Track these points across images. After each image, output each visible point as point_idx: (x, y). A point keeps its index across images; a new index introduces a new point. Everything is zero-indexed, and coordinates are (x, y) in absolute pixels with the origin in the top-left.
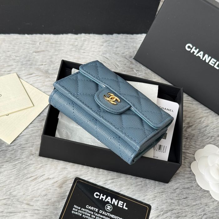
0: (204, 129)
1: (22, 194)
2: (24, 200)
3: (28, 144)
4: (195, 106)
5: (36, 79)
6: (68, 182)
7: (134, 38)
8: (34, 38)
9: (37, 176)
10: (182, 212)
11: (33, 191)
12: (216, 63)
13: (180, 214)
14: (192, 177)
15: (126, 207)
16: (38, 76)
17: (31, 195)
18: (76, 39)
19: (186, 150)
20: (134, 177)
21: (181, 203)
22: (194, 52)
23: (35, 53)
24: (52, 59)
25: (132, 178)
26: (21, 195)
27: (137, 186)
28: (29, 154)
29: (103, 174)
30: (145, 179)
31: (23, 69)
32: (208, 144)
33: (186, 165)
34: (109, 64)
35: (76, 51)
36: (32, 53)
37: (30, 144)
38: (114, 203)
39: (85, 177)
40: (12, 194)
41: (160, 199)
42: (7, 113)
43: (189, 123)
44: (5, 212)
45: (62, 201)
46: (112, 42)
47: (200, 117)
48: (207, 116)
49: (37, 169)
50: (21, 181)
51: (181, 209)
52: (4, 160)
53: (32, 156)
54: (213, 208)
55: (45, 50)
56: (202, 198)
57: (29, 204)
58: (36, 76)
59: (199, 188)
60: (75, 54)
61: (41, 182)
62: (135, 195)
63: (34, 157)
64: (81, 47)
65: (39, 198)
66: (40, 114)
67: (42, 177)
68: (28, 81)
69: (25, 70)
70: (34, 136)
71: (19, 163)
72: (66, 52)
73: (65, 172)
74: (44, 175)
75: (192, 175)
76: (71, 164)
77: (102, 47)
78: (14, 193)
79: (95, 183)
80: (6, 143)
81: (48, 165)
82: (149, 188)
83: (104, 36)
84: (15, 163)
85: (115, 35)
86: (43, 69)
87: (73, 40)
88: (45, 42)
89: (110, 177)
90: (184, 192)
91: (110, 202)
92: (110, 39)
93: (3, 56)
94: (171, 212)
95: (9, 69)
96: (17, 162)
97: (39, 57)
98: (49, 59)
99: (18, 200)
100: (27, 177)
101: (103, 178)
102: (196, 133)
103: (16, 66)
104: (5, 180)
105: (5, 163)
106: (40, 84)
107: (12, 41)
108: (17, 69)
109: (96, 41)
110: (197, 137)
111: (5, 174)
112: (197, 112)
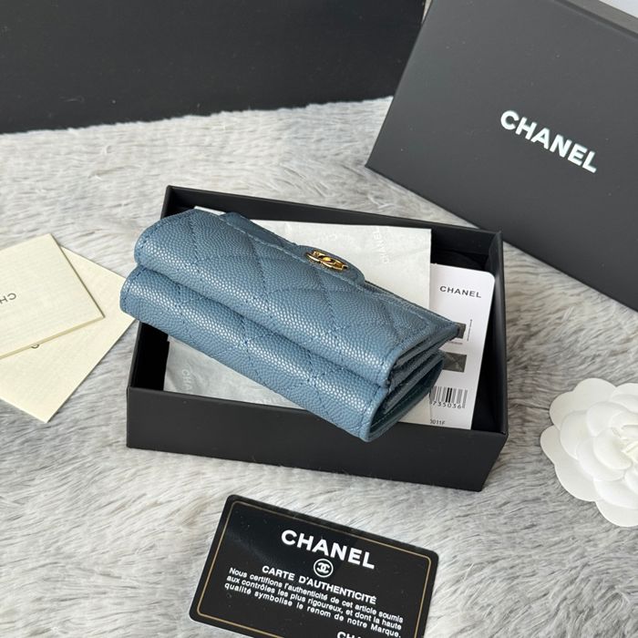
0: (573, 338)
1: (87, 549)
2: (96, 564)
3: (96, 418)
4: (544, 279)
5: (104, 245)
6: (208, 510)
7: (365, 111)
8: (91, 136)
9: (124, 500)
10: (523, 563)
11: (119, 538)
12: (586, 156)
13: (517, 568)
14: (545, 470)
15: (369, 562)
16: (110, 237)
17: (112, 550)
18: (207, 129)
19: (525, 398)
20: (386, 483)
21: (518, 540)
22: (524, 133)
23: (97, 177)
24: (145, 188)
25: (381, 484)
26: (86, 552)
27: (395, 505)
28: (99, 444)
29: (303, 479)
30: (418, 485)
31: (69, 221)
32: (586, 378)
33: (527, 439)
34: (299, 187)
35: (207, 161)
36: (90, 177)
37: (101, 417)
38: (337, 554)
39: (256, 493)
40: (62, 551)
41: (460, 534)
42: (33, 341)
43: (528, 326)
44: (46, 599)
45: (197, 560)
46: (305, 127)
47: (558, 307)
48: (578, 304)
49: (125, 481)
50: (84, 516)
51: (519, 557)
52: (34, 464)
53: (108, 449)
54: (606, 548)
55: (123, 165)
56: (575, 522)
57: (108, 575)
58: (105, 236)
59: (566, 498)
60: (205, 170)
61: (137, 514)
62: (391, 527)
63: (114, 451)
64: (222, 148)
65: (136, 557)
66: (123, 335)
67: (138, 502)
68: (84, 252)
69: (73, 223)
70: (110, 395)
71: (74, 469)
72: (182, 167)
73: (199, 485)
74: (144, 495)
75: (545, 465)
76: (215, 461)
77: (279, 143)
78: (68, 547)
79: (281, 506)
80: (36, 420)
81: (152, 470)
82: (428, 507)
83: (283, 112)
84: (65, 471)
85: (312, 108)
86: (123, 217)
87: (198, 133)
88: (122, 145)
89: (320, 488)
90: (526, 511)
91: (326, 554)
92: (299, 120)
93: (12, 192)
94: (493, 566)
95: (31, 224)
96: (70, 468)
97: (108, 186)
98: (136, 188)
99: (78, 566)
100: (97, 504)
101: (301, 492)
102: (551, 352)
103: (48, 215)
104: (42, 516)
105: (37, 472)
106: (118, 256)
107: (34, 148)
108: (52, 223)
109: (261, 128)
110: (552, 362)
111: (39, 500)
112: (549, 295)
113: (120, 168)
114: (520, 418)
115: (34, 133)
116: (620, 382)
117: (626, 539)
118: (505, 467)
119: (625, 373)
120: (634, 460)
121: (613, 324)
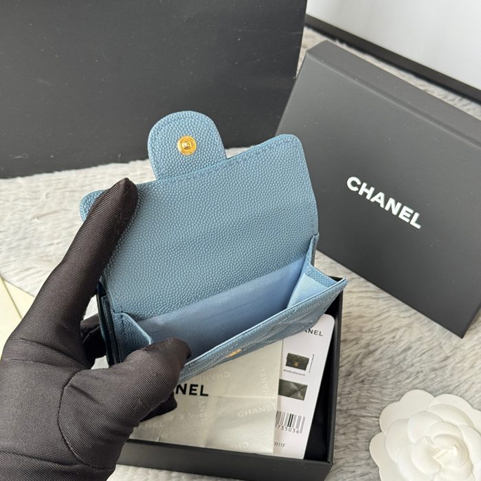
0: (402, 357)
4: (383, 303)
5: (38, 279)
12: (412, 215)
14: (370, 473)
16: (40, 274)
19: (360, 409)
22: (365, 194)
23: (36, 220)
31: (12, 259)
32: (411, 390)
33: (359, 445)
36: (31, 220)
43: (368, 345)
47: (393, 328)
48: (409, 326)
55: (58, 208)
68: (22, 286)
69: (14, 261)
75: (372, 468)
86: (54, 255)
88: (58, 191)
97: (45, 228)
98: (66, 229)
102: (384, 369)
110: (384, 377)
112: (386, 318)
113: (55, 212)
114: (356, 426)
116: (438, 393)
118: (339, 470)
119: (442, 386)
120: (443, 466)
121: (436, 344)
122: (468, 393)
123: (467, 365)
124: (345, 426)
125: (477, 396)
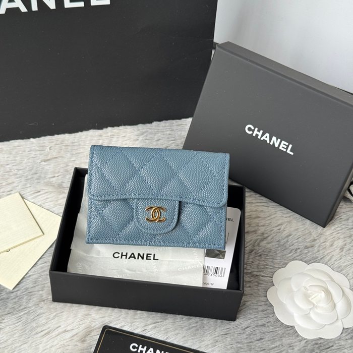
0: (286, 240)
3: (37, 287)
4: (272, 209)
5: (46, 197)
6: (93, 334)
9: (49, 329)
11: (45, 349)
12: (288, 146)
14: (268, 309)
16: (49, 193)
18: (101, 136)
19: (260, 271)
20: (185, 318)
21: (253, 347)
22: (257, 135)
23: (43, 163)
24: (68, 168)
25: (183, 318)
27: (189, 329)
28: (38, 300)
29: (142, 317)
30: (202, 318)
31: (29, 185)
32: (292, 260)
33: (260, 293)
36: (40, 163)
37: (40, 286)
39: (117, 324)
41: (222, 344)
42: (7, 248)
43: (263, 234)
46: (151, 133)
47: (279, 223)
49: (50, 319)
50: (29, 338)
52: (5, 312)
53: (42, 303)
54: (299, 350)
55: (57, 156)
56: (284, 337)
58: (46, 193)
59: (278, 324)
61: (55, 337)
62: (186, 341)
63: (46, 304)
67: (56, 330)
68: (35, 202)
69: (30, 187)
70: (44, 275)
71: (25, 314)
73: (88, 321)
74: (60, 326)
75: (268, 307)
76: (97, 308)
77: (137, 142)
79: (130, 331)
80: (6, 288)
81: (64, 313)
82: (206, 330)
83: (140, 126)
84: (20, 315)
85: (155, 123)
86: (56, 183)
87: (96, 138)
88: (57, 146)
89: (150, 321)
90: (257, 331)
92: (148, 130)
95: (9, 188)
96: (23, 313)
97: (49, 167)
98: (63, 168)
100: (36, 331)
101: (140, 323)
102: (274, 247)
103: (18, 183)
104: (7, 338)
105: (6, 316)
106: (52, 203)
107: (12, 149)
108: (20, 187)
109: (128, 135)
110: (274, 252)
111: (6, 330)
112: (274, 217)
113: (56, 158)
114: (257, 282)
115: (13, 141)
116: (310, 262)
117: (309, 345)
118: (248, 308)
119: (313, 258)
120: (315, 304)
121: (307, 232)
122: (330, 262)
123: (328, 244)
124: (250, 282)
125: (336, 263)
